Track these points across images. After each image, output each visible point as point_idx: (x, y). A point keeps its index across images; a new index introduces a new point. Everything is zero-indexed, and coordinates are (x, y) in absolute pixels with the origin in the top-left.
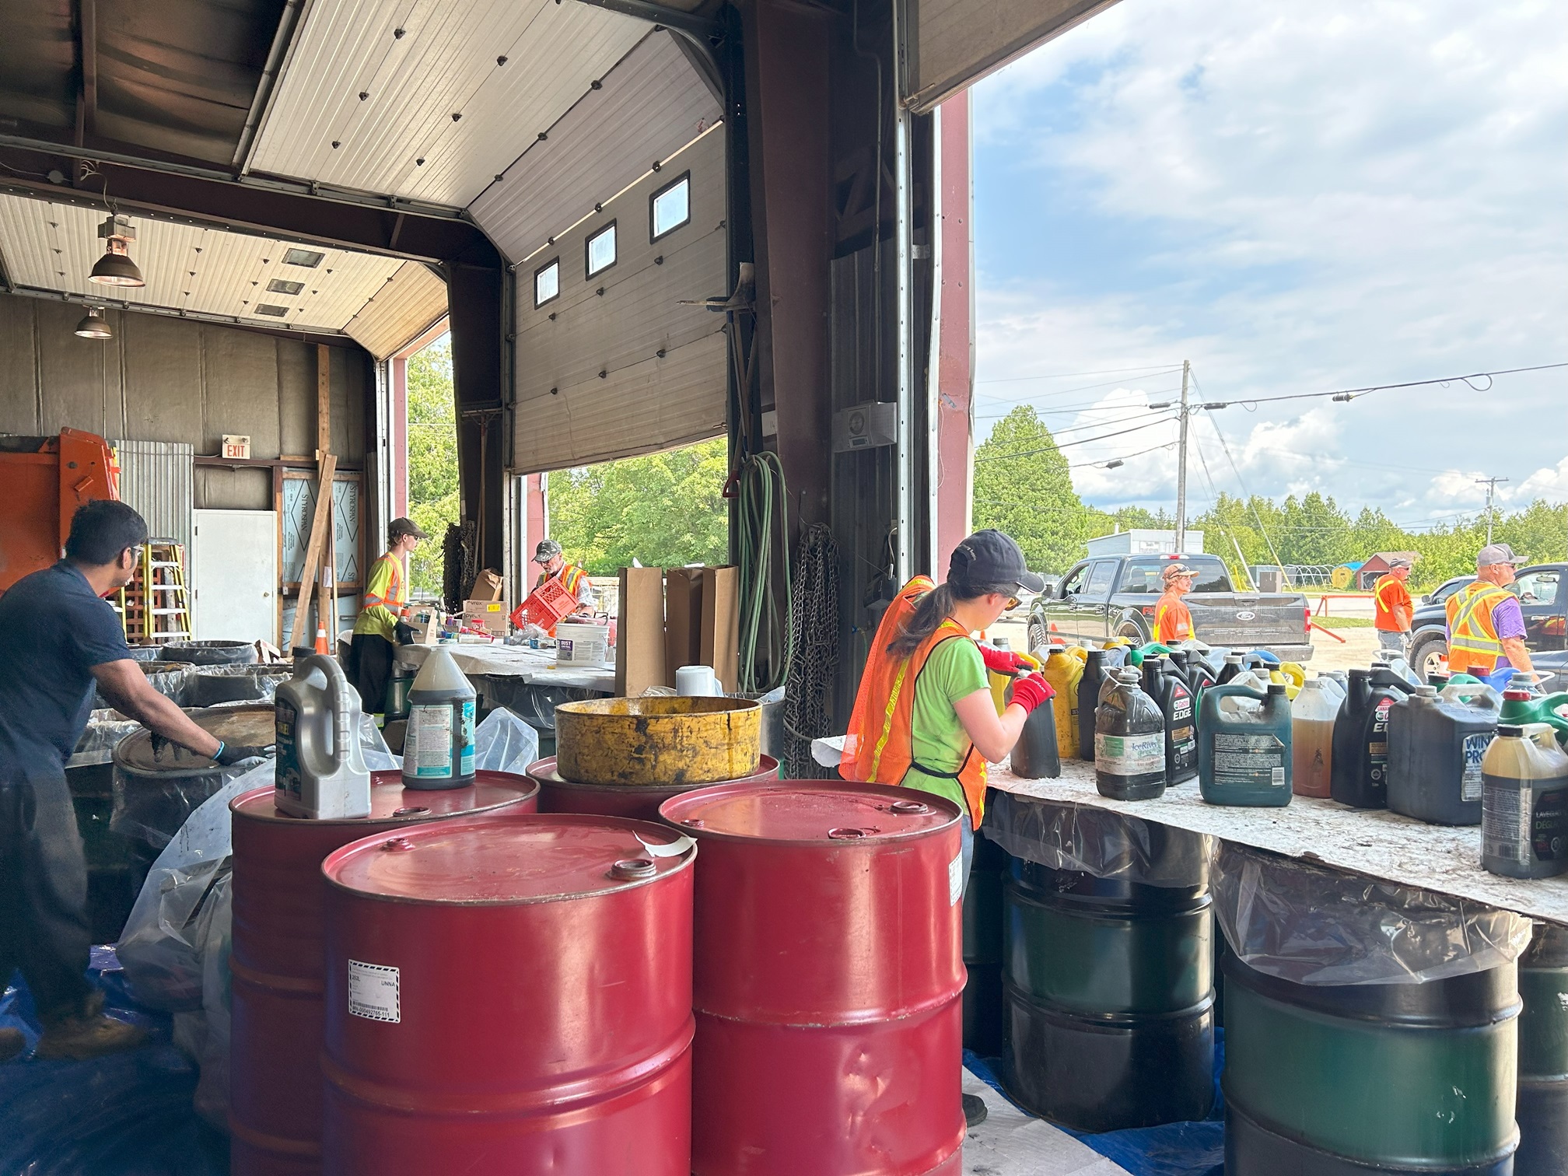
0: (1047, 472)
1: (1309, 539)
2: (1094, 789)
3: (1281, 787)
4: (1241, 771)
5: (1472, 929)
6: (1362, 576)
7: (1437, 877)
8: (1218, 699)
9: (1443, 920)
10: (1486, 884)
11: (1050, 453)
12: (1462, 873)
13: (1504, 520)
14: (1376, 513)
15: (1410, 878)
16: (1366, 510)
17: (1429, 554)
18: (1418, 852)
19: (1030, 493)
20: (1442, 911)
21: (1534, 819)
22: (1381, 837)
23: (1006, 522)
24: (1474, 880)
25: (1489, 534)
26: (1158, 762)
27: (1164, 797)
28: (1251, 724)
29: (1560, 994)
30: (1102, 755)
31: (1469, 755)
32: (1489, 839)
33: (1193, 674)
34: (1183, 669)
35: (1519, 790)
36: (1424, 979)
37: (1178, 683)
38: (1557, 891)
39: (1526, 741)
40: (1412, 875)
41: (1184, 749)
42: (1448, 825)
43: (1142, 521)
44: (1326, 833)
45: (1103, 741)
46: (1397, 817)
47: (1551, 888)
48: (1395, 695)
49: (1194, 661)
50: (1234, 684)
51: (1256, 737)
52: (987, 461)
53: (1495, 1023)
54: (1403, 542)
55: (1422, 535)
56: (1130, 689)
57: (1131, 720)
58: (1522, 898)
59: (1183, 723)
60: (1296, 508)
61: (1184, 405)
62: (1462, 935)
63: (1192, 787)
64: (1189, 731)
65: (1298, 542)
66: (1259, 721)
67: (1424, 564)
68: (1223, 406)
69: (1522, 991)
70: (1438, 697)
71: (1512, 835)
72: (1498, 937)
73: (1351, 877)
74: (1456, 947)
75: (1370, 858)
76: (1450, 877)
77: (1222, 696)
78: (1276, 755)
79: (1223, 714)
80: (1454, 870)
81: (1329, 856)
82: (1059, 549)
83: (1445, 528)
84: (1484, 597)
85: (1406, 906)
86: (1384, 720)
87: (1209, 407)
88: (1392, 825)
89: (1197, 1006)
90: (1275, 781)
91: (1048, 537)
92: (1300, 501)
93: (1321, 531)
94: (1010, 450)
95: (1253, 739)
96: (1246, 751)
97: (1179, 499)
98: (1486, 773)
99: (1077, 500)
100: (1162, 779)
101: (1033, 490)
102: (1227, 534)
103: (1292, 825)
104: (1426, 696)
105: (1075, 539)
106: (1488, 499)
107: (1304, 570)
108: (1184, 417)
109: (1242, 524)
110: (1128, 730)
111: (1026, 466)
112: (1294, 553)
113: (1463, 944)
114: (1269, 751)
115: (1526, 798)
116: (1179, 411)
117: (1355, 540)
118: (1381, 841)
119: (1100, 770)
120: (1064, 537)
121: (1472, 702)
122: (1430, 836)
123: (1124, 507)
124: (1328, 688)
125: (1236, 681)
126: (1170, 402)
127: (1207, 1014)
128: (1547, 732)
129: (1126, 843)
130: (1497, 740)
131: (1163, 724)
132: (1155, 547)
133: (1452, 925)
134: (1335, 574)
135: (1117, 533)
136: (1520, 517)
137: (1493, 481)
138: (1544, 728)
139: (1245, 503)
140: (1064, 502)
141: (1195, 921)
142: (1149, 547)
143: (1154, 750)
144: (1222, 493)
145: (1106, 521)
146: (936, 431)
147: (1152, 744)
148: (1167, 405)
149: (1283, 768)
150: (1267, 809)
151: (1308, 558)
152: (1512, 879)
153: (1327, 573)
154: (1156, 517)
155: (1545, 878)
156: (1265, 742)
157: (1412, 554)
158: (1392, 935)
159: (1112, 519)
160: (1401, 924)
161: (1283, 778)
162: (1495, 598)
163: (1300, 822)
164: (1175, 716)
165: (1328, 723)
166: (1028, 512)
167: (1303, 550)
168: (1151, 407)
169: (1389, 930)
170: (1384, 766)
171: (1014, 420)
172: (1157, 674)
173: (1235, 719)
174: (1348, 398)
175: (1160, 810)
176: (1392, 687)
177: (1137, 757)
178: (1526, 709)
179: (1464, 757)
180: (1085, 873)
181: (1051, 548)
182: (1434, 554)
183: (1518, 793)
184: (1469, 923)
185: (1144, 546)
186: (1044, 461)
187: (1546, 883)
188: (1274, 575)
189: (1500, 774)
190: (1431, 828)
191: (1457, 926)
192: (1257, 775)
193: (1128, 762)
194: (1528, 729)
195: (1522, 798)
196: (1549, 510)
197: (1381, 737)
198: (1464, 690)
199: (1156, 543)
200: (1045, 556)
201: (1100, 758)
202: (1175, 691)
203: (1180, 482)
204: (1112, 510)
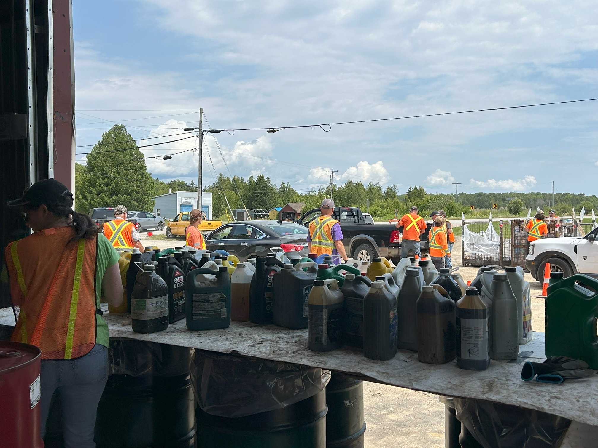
0: (133, 160)
1: (259, 197)
2: (130, 328)
3: (225, 318)
4: (206, 312)
5: (306, 378)
6: (282, 214)
7: (289, 355)
8: (194, 276)
9: (293, 376)
10: (309, 357)
11: (134, 151)
12: (300, 352)
13: (337, 189)
14: (287, 185)
15: (277, 358)
16: (283, 183)
17: (309, 204)
18: (283, 344)
19: (124, 171)
20: (292, 371)
21: (328, 323)
22: (268, 338)
23: (111, 187)
24: (304, 355)
25: (331, 195)
26: (165, 311)
27: (168, 329)
28: (210, 288)
29: (345, 401)
30: (134, 310)
31: (306, 295)
32: (311, 335)
33: (186, 264)
34: (181, 262)
35: (323, 310)
36: (285, 405)
37: (177, 269)
38: (338, 355)
39: (326, 287)
40: (279, 356)
41: (180, 303)
42: (298, 329)
43: (182, 187)
44: (243, 339)
45: (135, 303)
46: (277, 327)
47: (335, 355)
48: (276, 269)
49: (186, 257)
50: (204, 267)
51: (213, 294)
52: (99, 153)
53: (316, 420)
54: (298, 199)
55: (306, 195)
56: (150, 274)
57: (150, 290)
58: (322, 361)
59: (180, 289)
60: (254, 182)
61: (201, 130)
62: (301, 381)
63: (182, 323)
64: (183, 293)
65: (254, 199)
66: (214, 286)
67: (306, 208)
68: (219, 132)
69: (328, 403)
70: (294, 269)
71: (320, 332)
72: (317, 379)
73: (253, 360)
74: (299, 387)
75: (261, 350)
76: (294, 355)
77: (197, 275)
78: (222, 303)
79: (197, 283)
80: (296, 351)
81: (243, 352)
82: (141, 201)
83: (315, 192)
84: (327, 222)
85: (278, 371)
86: (272, 281)
87: (212, 131)
88: (274, 332)
89: (187, 435)
90: (222, 315)
91: (134, 194)
92: (255, 178)
93: (264, 193)
94: (112, 148)
95: (211, 295)
96: (208, 302)
97: (199, 177)
98: (310, 303)
99: (149, 176)
100: (166, 320)
101: (125, 170)
102: (223, 194)
103: (228, 337)
104: (288, 269)
105: (149, 196)
106: (331, 179)
107: (257, 212)
108: (201, 136)
109: (230, 189)
110: (149, 296)
111: (121, 156)
112: (253, 203)
113: (302, 386)
114: (220, 301)
115: (325, 313)
116: (198, 133)
117: (279, 197)
118: (268, 340)
119: (133, 318)
120: (143, 195)
121: (308, 270)
122: (290, 335)
123: (174, 180)
124: (248, 267)
125: (207, 266)
126: (194, 128)
127: (193, 439)
128: (334, 282)
129: (150, 356)
130: (314, 287)
131: (168, 291)
132: (189, 200)
133: (297, 377)
134: (270, 213)
135: (170, 193)
136: (343, 188)
137: (332, 172)
138: (333, 281)
139: (231, 179)
140: (142, 177)
141: (187, 391)
142: (186, 200)
143: (162, 305)
144: (221, 174)
145: (165, 187)
146: (52, 132)
147: (162, 302)
148: (193, 129)
149: (226, 309)
150: (218, 330)
151: (259, 206)
152: (320, 352)
153: (267, 213)
154: (190, 185)
155: (333, 350)
156: (218, 296)
157: (302, 204)
158: (271, 386)
159: (168, 186)
160: (275, 380)
161: (226, 314)
162: (332, 223)
163: (232, 335)
164: (175, 286)
165: (247, 284)
166: (123, 181)
167: (257, 202)
168: (185, 130)
169: (270, 384)
170: (272, 303)
171: (114, 132)
172: (166, 265)
173: (203, 286)
174: (274, 131)
175: (164, 337)
176: (276, 265)
177: (153, 309)
178: (327, 272)
179: (304, 296)
180: (127, 375)
181: (136, 201)
182: (310, 204)
183: (322, 312)
184: (304, 375)
185: (183, 199)
186: (131, 154)
187: (334, 353)
188: (243, 214)
189: (315, 304)
190: (290, 331)
191: (299, 377)
192: (213, 313)
193: (148, 313)
194: (326, 281)
195: (324, 314)
196: (353, 185)
197: (270, 290)
198: (304, 265)
199: (190, 198)
200: (133, 205)
201: (134, 311)
202: (175, 273)
203: (199, 168)
204: (168, 181)
